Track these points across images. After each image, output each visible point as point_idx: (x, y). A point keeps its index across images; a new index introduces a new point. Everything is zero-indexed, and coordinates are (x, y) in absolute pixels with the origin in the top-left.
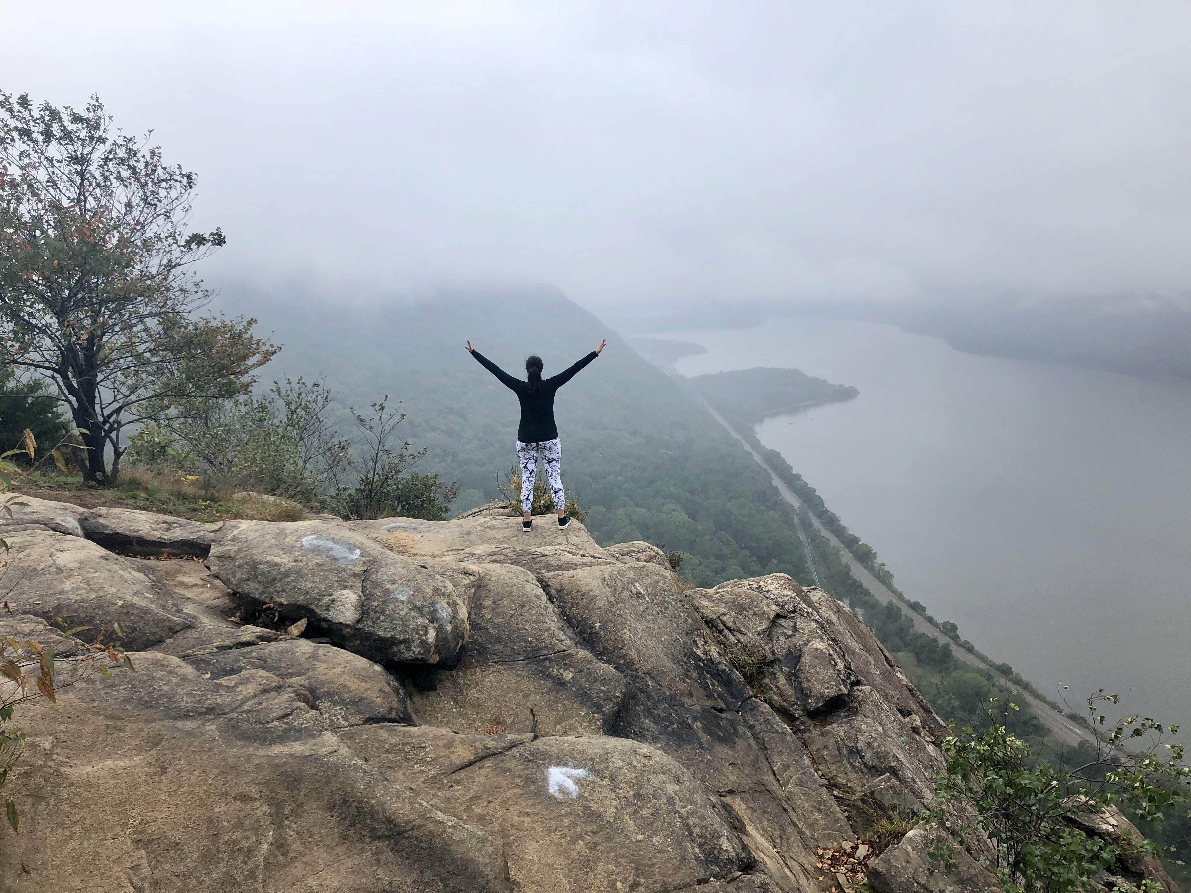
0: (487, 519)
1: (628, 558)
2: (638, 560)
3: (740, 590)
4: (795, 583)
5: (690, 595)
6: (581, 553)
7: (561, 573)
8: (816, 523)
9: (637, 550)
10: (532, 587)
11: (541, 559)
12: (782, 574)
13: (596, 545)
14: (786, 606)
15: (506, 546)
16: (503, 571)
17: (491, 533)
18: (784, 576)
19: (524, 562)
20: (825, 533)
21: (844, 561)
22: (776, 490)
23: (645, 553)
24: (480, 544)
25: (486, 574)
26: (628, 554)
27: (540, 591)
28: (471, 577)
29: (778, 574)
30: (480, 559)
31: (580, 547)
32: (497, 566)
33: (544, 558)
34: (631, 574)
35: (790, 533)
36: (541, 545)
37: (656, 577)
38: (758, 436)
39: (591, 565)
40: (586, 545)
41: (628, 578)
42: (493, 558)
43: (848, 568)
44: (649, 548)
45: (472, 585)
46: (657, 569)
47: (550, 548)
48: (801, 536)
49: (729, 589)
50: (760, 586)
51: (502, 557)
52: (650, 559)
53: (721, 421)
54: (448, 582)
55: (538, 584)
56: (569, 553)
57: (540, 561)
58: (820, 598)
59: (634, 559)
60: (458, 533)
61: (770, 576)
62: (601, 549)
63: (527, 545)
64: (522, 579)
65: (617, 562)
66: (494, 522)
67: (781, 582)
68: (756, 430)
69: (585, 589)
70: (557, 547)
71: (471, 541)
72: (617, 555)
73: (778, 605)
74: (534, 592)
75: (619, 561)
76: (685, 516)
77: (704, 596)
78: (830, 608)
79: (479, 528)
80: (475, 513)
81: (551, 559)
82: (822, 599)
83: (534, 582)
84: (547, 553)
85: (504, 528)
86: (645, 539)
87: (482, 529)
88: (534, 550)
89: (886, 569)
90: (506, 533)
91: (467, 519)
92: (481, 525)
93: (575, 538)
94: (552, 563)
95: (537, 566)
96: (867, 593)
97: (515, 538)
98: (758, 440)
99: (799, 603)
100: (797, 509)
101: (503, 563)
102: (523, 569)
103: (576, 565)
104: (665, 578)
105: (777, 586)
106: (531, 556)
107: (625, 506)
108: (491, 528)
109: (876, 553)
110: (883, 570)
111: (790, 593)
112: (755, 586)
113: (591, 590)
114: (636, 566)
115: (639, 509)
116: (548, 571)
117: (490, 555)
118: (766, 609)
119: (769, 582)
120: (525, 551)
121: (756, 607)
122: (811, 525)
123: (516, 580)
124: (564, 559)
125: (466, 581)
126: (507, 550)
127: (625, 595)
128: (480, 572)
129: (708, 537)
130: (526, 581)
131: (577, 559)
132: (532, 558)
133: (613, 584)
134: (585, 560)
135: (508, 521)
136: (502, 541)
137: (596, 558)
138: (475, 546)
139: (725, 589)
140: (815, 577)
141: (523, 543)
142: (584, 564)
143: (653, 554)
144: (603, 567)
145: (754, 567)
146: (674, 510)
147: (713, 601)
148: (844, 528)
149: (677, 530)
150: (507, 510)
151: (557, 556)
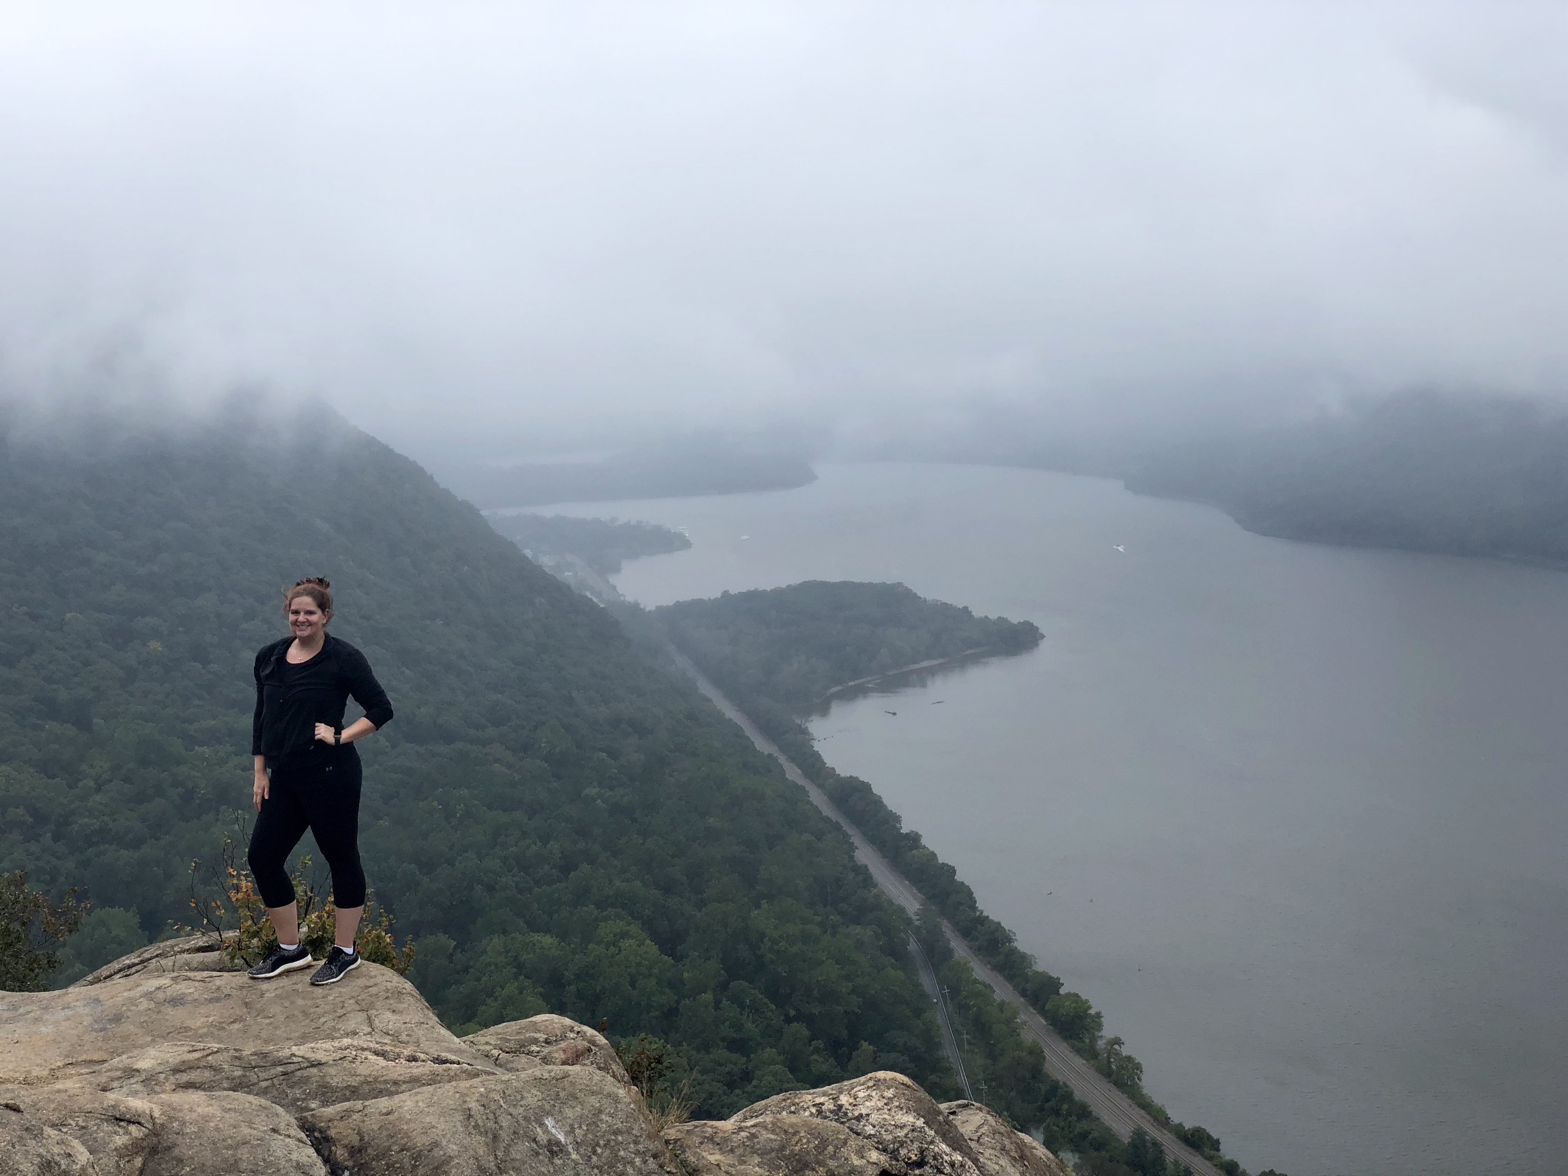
0: (165, 981)
1: (523, 1059)
2: (546, 1060)
3: (793, 1119)
4: (922, 1094)
5: (676, 1141)
6: (407, 1052)
7: (359, 1104)
8: (960, 949)
9: (542, 1037)
10: (287, 1145)
11: (305, 1073)
12: (890, 1075)
13: (444, 1031)
14: (903, 1152)
15: (215, 1046)
16: (213, 1110)
17: (175, 1016)
18: (894, 1079)
19: (264, 1084)
20: (980, 972)
21: (1028, 1036)
22: (863, 873)
23: (563, 1045)
24: (148, 1045)
25: (171, 1119)
26: (521, 1048)
27: (308, 1154)
28: (133, 1128)
29: (881, 1074)
30: (150, 1082)
31: (404, 1037)
32: (195, 1097)
33: (314, 1071)
34: (533, 1098)
35: (901, 974)
36: (304, 1039)
37: (594, 1101)
38: (818, 747)
39: (433, 1080)
40: (420, 1032)
41: (527, 1107)
42: (184, 1078)
43: (1037, 1053)
44: (572, 1030)
45: (135, 1148)
46: (596, 1078)
47: (328, 1045)
48: (927, 982)
49: (768, 1119)
50: (841, 1106)
51: (207, 1074)
52: (576, 1058)
53: (730, 712)
54: (76, 1143)
55: (303, 1135)
56: (376, 1053)
57: (305, 1080)
58: (979, 1127)
59: (537, 1060)
60: (90, 1019)
61: (862, 1079)
62: (457, 1040)
63: (267, 1042)
64: (262, 1125)
65: (499, 1071)
66: (183, 988)
67: (889, 1093)
68: (811, 730)
69: (421, 1141)
70: (346, 1041)
71: (125, 1038)
72: (495, 1052)
73: (885, 1150)
74: (294, 1156)
75: (500, 1066)
76: (651, 949)
77: (711, 1139)
78: (1003, 1149)
79: (144, 1004)
80: (130, 967)
81: (332, 1071)
82: (982, 1130)
83: (292, 1132)
84: (321, 1056)
85: (210, 1001)
86: (560, 1009)
87: (152, 1005)
88: (286, 1052)
89: (1125, 1051)
90: (214, 1014)
91: (109, 983)
92: (148, 995)
93: (389, 1015)
94: (334, 1082)
95: (298, 1092)
96: (1084, 1112)
97: (236, 1026)
98: (817, 756)
99: (932, 1142)
100: (915, 918)
101: (211, 1088)
102: (263, 1101)
103: (395, 1083)
104: (616, 1100)
105: (880, 1104)
106: (280, 1069)
107: (504, 932)
108: (176, 1001)
109: (1098, 1015)
110: (1118, 1054)
111: (909, 1118)
112: (829, 1105)
113: (436, 1144)
114: (546, 1075)
115: (536, 937)
116: (325, 1103)
117: (176, 1071)
118: (857, 1162)
119: (861, 1094)
120: (264, 1055)
121: (833, 1157)
122: (948, 953)
123: (246, 1131)
124: (363, 1070)
125: (120, 1140)
126: (219, 1056)
127: (522, 1148)
128: (156, 1114)
129: (708, 997)
130: (274, 1130)
131: (400, 1069)
132: (285, 1074)
133: (490, 1124)
134: (417, 1069)
135: (218, 982)
136: (206, 1035)
137: (445, 1062)
138: (136, 1052)
139: (760, 1119)
140: (963, 1080)
141: (257, 1037)
142: (415, 1081)
143: (582, 1044)
144: (464, 1084)
145: (821, 1063)
146: (625, 935)
147: (732, 1151)
148: (1023, 957)
149: (633, 984)
150: (214, 956)
151: (346, 1064)
